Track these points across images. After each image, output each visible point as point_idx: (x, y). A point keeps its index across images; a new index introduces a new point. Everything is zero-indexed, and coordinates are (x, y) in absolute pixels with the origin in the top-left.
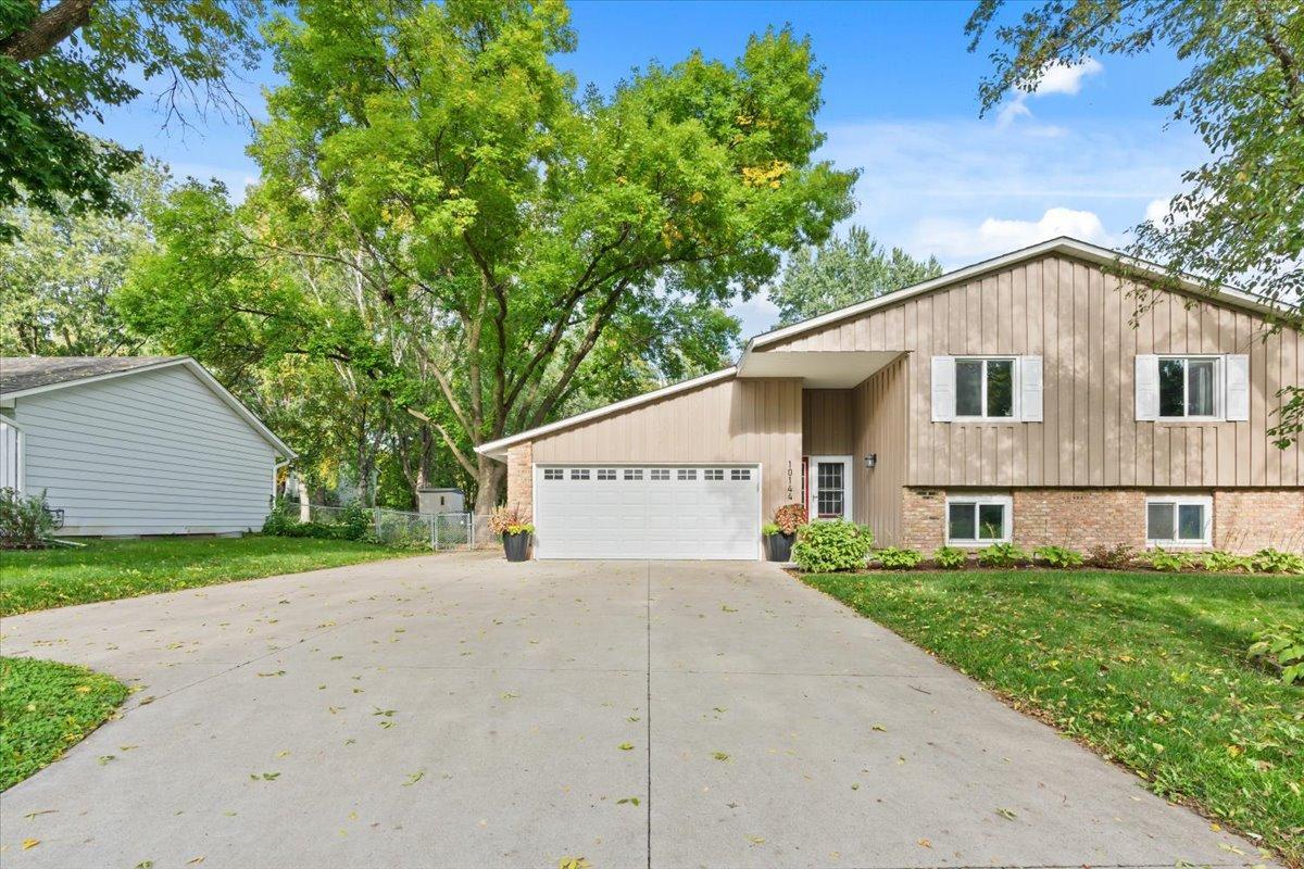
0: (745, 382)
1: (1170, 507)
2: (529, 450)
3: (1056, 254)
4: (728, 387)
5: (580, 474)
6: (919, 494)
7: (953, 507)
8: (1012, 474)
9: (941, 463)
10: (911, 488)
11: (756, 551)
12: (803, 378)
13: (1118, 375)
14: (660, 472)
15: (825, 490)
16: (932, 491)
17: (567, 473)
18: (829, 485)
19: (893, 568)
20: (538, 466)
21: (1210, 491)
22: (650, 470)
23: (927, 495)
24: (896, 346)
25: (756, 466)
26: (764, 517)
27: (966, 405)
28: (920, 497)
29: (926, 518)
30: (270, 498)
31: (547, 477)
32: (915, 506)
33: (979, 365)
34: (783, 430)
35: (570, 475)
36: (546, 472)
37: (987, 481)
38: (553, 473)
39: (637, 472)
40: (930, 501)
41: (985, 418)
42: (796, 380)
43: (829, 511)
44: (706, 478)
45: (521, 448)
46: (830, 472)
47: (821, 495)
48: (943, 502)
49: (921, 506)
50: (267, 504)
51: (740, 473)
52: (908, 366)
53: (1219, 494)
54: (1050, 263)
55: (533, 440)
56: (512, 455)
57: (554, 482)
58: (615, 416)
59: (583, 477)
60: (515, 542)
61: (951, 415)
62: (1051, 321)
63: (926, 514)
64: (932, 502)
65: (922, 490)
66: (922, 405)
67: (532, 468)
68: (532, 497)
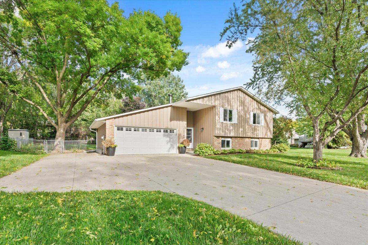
0: (174, 108)
1: (253, 141)
2: (113, 121)
3: (239, 90)
4: (170, 108)
5: (129, 129)
7: (222, 141)
8: (232, 134)
9: (221, 132)
10: (215, 136)
11: (175, 151)
12: (187, 108)
13: (248, 116)
14: (152, 130)
16: (219, 137)
17: (124, 129)
18: (189, 135)
20: (116, 126)
21: (258, 138)
22: (149, 129)
24: (213, 104)
25: (176, 129)
26: (178, 143)
27: (225, 119)
31: (118, 130)
33: (227, 110)
34: (183, 121)
35: (125, 129)
36: (118, 128)
37: (229, 135)
38: (120, 129)
39: (145, 129)
40: (218, 139)
41: (228, 122)
42: (186, 108)
44: (164, 132)
45: (111, 120)
46: (189, 131)
48: (221, 139)
49: (216, 140)
51: (172, 131)
52: (215, 110)
53: (260, 139)
54: (238, 91)
55: (115, 118)
56: (108, 122)
57: (120, 131)
58: (140, 113)
59: (129, 130)
60: (112, 150)
61: (223, 121)
62: (238, 103)
63: (217, 142)
65: (217, 137)
66: (218, 119)
67: (114, 127)
68: (114, 136)
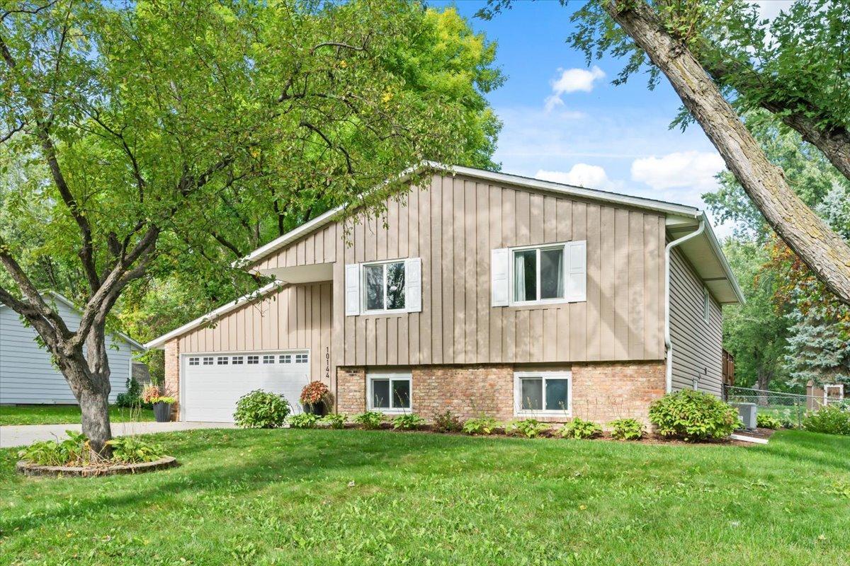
1: (539, 381)
2: (176, 345)
5: (209, 359)
6: (347, 372)
10: (341, 367)
14: (255, 358)
17: (201, 360)
21: (570, 366)
23: (352, 373)
28: (347, 374)
29: (351, 391)
30: (126, 380)
31: (191, 364)
32: (345, 381)
33: (382, 268)
35: (203, 362)
36: (191, 359)
38: (194, 361)
39: (239, 358)
40: (354, 378)
41: (385, 311)
44: (281, 362)
45: (171, 344)
48: (363, 378)
49: (349, 382)
50: (124, 385)
51: (301, 358)
57: (194, 366)
59: (210, 363)
61: (360, 311)
63: (351, 388)
64: (356, 378)
67: (178, 358)
68: (178, 378)
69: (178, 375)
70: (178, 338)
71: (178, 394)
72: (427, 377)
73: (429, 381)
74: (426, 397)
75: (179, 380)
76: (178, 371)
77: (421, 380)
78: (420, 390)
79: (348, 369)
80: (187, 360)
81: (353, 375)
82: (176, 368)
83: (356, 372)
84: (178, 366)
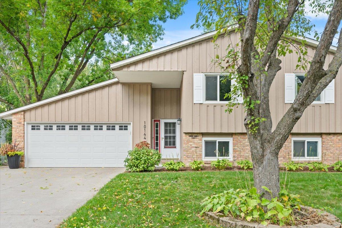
0: (124, 85)
1: (303, 142)
2: (23, 116)
5: (49, 126)
6: (190, 136)
7: (207, 143)
10: (186, 133)
15: (168, 135)
16: (196, 135)
17: (42, 127)
18: (170, 133)
19: (168, 170)
21: (320, 135)
23: (194, 137)
25: (130, 124)
26: (133, 147)
27: (210, 96)
28: (191, 138)
29: (193, 147)
31: (32, 129)
32: (188, 142)
33: (216, 78)
35: (44, 128)
36: (33, 126)
39: (75, 126)
40: (195, 140)
41: (218, 102)
42: (148, 84)
43: (170, 145)
44: (108, 129)
45: (17, 115)
46: (170, 127)
47: (166, 137)
48: (201, 140)
49: (191, 142)
51: (123, 127)
53: (324, 136)
56: (14, 119)
57: (35, 131)
58: (63, 100)
59: (50, 129)
60: (13, 159)
61: (203, 100)
63: (193, 145)
64: (196, 140)
65: (192, 135)
67: (24, 125)
68: (24, 138)
69: (24, 136)
70: (24, 111)
71: (24, 150)
72: (242, 140)
73: (243, 142)
74: (242, 151)
75: (24, 140)
76: (24, 134)
77: (239, 141)
78: (238, 147)
79: (191, 135)
80: (30, 127)
81: (194, 138)
82: (22, 132)
83: (197, 136)
84: (24, 130)
